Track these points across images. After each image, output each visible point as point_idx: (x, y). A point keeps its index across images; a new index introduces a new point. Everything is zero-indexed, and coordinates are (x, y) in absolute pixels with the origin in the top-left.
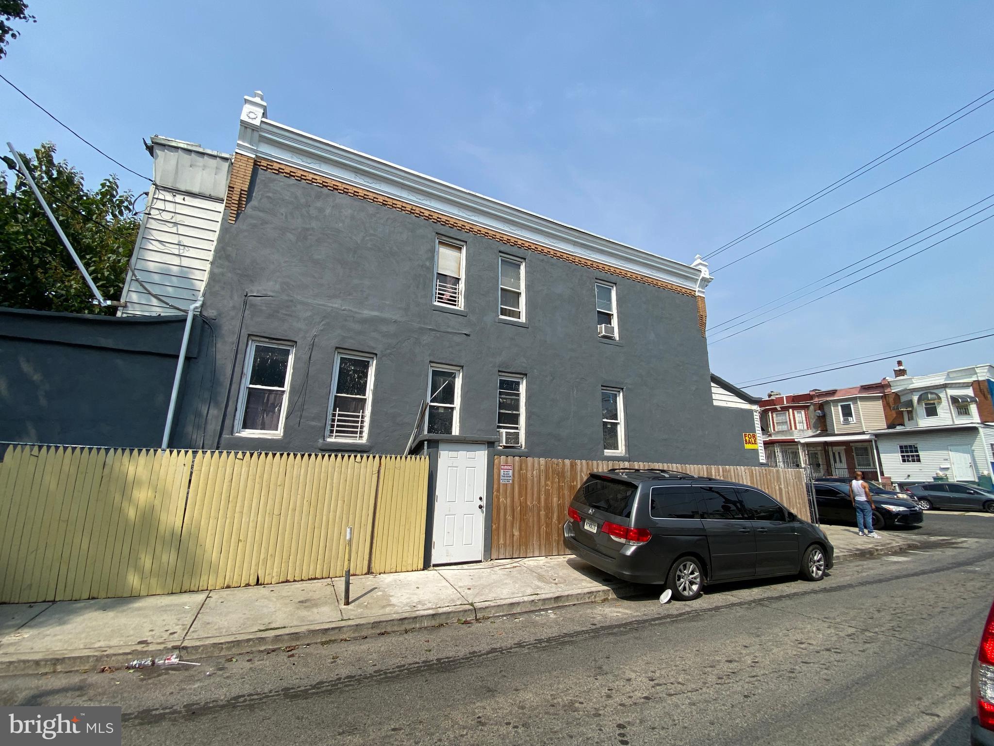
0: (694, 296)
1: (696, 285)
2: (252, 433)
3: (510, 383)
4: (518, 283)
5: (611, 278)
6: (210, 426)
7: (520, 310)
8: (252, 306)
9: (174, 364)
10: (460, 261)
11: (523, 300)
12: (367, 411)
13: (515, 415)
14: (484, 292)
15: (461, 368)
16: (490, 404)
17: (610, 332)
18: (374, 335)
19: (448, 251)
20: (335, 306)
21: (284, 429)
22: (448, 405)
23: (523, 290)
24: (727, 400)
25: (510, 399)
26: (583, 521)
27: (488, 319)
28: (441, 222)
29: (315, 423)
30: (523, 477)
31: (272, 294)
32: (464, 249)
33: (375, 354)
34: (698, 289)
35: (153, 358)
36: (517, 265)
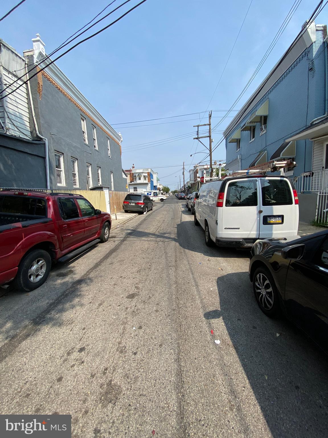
0: (119, 145)
2: (59, 185)
3: (98, 170)
4: (94, 136)
5: (108, 137)
6: (54, 182)
7: (95, 145)
8: (53, 139)
9: (41, 160)
10: (84, 125)
11: (96, 141)
12: (77, 178)
13: (99, 180)
14: (91, 139)
15: (91, 164)
16: (97, 176)
17: (110, 155)
18: (76, 152)
19: (82, 121)
20: (69, 141)
21: (66, 183)
22: (88, 176)
23: (96, 138)
24: (124, 176)
25: (98, 175)
26: (130, 203)
27: (93, 148)
28: (81, 110)
29: (71, 182)
30: (113, 196)
31: (56, 134)
32: (85, 121)
33: (77, 159)
34: (120, 143)
35: (36, 157)
36: (94, 129)
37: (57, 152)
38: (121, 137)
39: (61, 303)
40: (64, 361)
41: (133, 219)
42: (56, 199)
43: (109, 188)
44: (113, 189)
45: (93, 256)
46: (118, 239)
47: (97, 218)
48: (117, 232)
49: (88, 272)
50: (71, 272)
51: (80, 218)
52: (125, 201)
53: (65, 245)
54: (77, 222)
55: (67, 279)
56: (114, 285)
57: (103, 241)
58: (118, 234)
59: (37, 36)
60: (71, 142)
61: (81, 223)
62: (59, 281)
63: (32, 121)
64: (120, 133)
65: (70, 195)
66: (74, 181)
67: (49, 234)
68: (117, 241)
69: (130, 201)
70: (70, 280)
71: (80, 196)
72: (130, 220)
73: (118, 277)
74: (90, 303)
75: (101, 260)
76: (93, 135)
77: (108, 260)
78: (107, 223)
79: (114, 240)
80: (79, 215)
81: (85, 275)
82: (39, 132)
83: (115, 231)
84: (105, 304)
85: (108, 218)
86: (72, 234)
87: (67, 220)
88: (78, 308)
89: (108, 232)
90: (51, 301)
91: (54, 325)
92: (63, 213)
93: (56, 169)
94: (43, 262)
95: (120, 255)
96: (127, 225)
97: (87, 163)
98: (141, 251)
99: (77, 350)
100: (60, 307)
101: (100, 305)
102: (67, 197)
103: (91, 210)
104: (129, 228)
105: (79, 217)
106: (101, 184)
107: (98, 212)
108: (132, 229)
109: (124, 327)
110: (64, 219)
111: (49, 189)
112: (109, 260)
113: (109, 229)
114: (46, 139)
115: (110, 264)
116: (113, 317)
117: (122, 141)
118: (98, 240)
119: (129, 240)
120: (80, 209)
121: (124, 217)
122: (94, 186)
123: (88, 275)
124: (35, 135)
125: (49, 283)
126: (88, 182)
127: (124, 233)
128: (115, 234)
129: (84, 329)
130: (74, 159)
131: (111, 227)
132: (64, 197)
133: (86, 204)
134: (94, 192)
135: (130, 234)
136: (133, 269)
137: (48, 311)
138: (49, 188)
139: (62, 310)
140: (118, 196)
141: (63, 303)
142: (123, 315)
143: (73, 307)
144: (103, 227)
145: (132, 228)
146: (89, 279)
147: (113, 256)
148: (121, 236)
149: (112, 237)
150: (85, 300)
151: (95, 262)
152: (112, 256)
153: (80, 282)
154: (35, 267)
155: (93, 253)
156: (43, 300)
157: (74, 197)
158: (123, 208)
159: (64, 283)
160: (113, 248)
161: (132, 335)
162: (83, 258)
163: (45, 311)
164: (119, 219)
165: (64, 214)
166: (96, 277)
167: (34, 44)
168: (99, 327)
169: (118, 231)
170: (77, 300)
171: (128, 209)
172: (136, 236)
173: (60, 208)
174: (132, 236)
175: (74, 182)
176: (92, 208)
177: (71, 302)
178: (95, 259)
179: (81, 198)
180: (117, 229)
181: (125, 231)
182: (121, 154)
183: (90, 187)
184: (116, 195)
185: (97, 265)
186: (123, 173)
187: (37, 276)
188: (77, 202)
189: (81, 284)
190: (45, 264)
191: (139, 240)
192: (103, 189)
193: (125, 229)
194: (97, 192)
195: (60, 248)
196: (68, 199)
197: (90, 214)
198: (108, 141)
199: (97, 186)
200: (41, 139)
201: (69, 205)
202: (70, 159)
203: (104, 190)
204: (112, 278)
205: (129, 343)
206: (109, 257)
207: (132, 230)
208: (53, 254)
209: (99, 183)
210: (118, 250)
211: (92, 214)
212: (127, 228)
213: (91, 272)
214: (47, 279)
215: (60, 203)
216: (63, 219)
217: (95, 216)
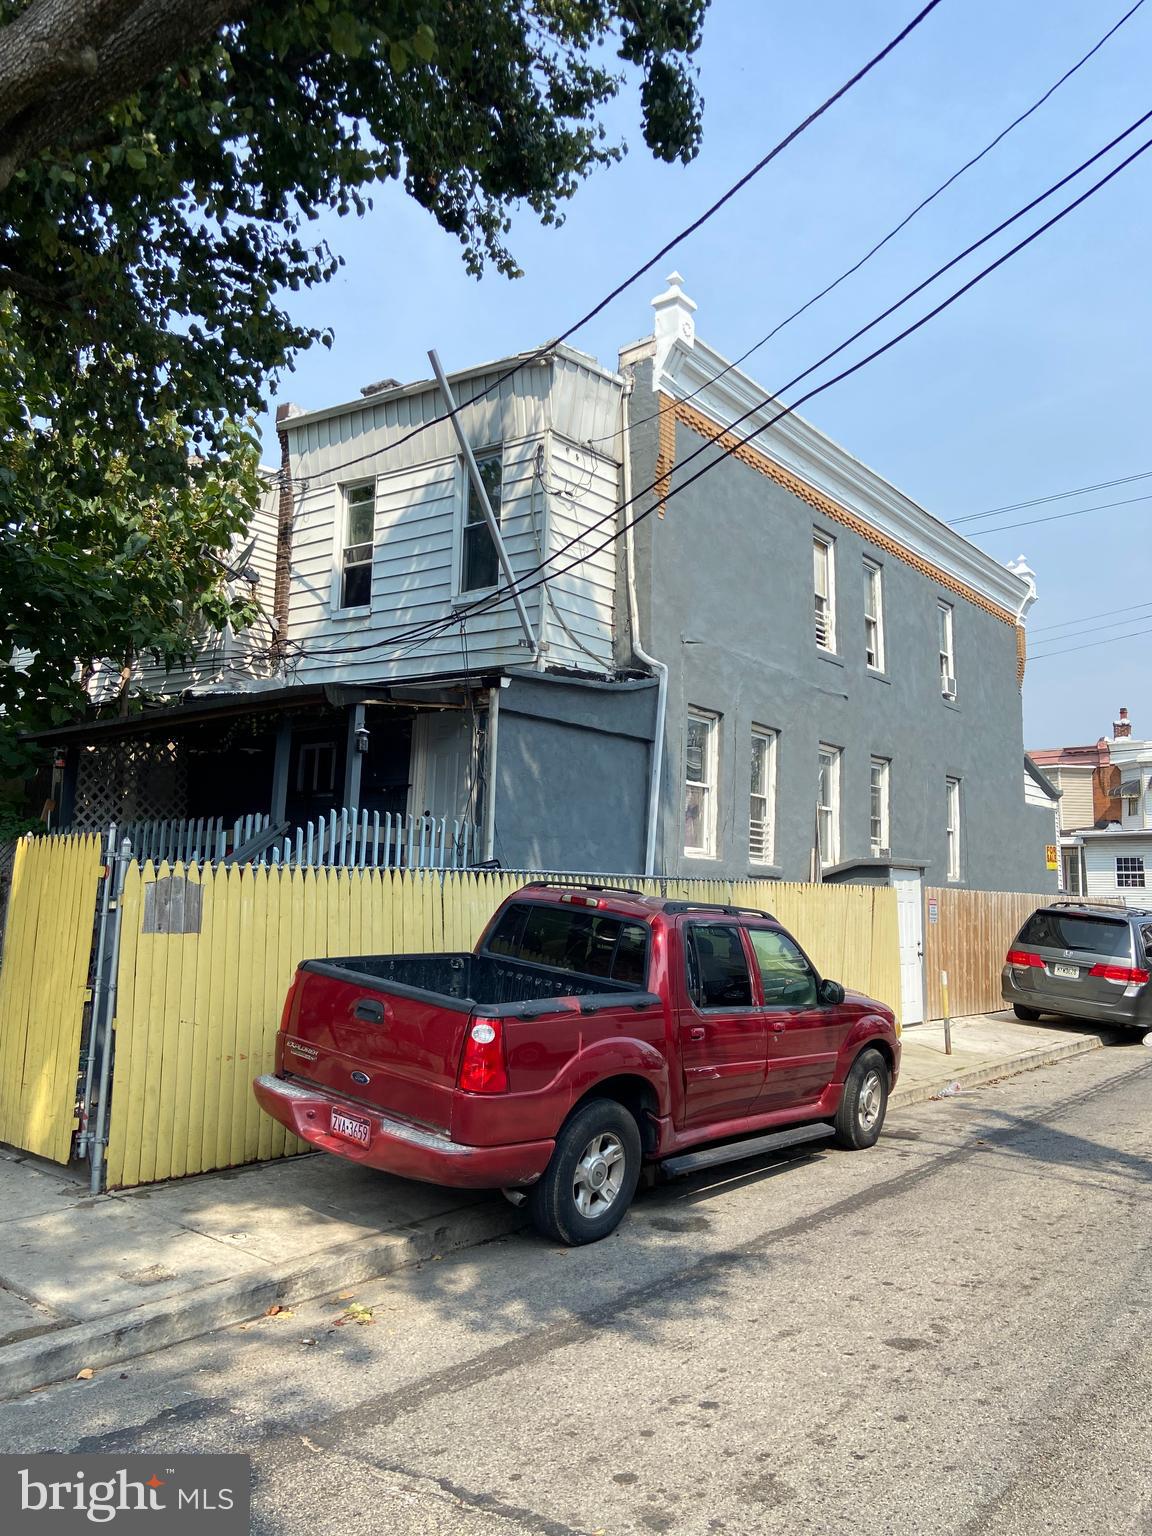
0: (1015, 627)
1: (1018, 608)
2: (689, 852)
3: (874, 773)
4: (872, 606)
5: (949, 596)
6: (670, 843)
7: (873, 651)
8: (688, 658)
9: (635, 751)
10: (825, 569)
11: (879, 635)
12: (769, 818)
13: (876, 823)
14: (855, 625)
15: (841, 750)
16: (866, 807)
17: (951, 688)
18: (778, 701)
19: (817, 554)
20: (748, 655)
21: (717, 846)
22: (824, 808)
23: (879, 618)
24: (1034, 795)
25: (874, 798)
26: (1052, 965)
27: (860, 670)
28: (817, 505)
29: (743, 838)
30: (944, 915)
31: (701, 638)
32: (831, 550)
33: (778, 732)
34: (1019, 615)
35: (621, 743)
36: (871, 575)
37: (696, 711)
38: (1026, 579)
39: (661, 1297)
40: (660, 1410)
41: (1053, 1063)
42: (680, 926)
43: (927, 871)
44: (954, 873)
45: (795, 1190)
46: (925, 1147)
47: (826, 1022)
48: (935, 1117)
49: (761, 1238)
50: (703, 1225)
51: (754, 1011)
52: (1021, 947)
53: (692, 1108)
54: (741, 1026)
55: (685, 1240)
56: (852, 1298)
57: (845, 1140)
58: (936, 1129)
59: (672, 282)
60: (760, 659)
61: (755, 1034)
62: (657, 1241)
63: (624, 601)
64: (1022, 557)
65: (728, 910)
66: (753, 833)
67: (644, 1051)
68: (918, 1155)
69: (1045, 952)
70: (695, 1247)
71: (765, 916)
72: (1031, 1065)
73: (874, 1281)
74: (754, 1321)
75: (823, 1211)
76: (867, 601)
77: (853, 1217)
78: (872, 1054)
79: (907, 1148)
80: (751, 998)
81: (749, 1244)
82: (641, 641)
83: (921, 1110)
84: (803, 1338)
85: (879, 1028)
86: (719, 1070)
87: (707, 1011)
88: (710, 1321)
89: (876, 1101)
90: (632, 1286)
91: (637, 1338)
92: (698, 982)
93: (689, 782)
94: (616, 1153)
95: (912, 1210)
96: (1003, 1088)
97: (822, 747)
98: (1020, 1218)
99: (697, 1402)
100: (656, 1304)
101: (784, 1334)
102: (713, 919)
103: (803, 983)
104: (1007, 1109)
105: (750, 1004)
106: (885, 845)
107: (833, 991)
108: (1022, 1114)
109: (848, 1402)
110: (698, 1005)
111: (652, 874)
112: (856, 1220)
113: (886, 1086)
114: (662, 669)
115: (856, 1233)
116: (818, 1371)
117: (1031, 601)
118: (824, 1129)
119: (980, 1162)
120: (757, 975)
121: (1001, 1046)
122: (846, 860)
123: (760, 1247)
124: (626, 655)
125: (625, 1239)
126: (817, 839)
127: (969, 1128)
128: (920, 1126)
129: (723, 1370)
130: (766, 730)
131: (894, 1078)
132: (705, 921)
133: (785, 951)
134: (840, 890)
135: (999, 1137)
136: (949, 1273)
137: (621, 1304)
138: (650, 871)
139: (663, 1314)
140: (982, 914)
141: (668, 1300)
142: (854, 1378)
143: (697, 1314)
144: (849, 1070)
145: (1026, 1108)
146: (761, 1257)
147: (878, 1207)
148: (948, 1138)
149: (901, 1135)
150: (736, 1311)
151: (798, 1212)
152: (873, 1207)
153: (728, 1258)
154: (593, 1159)
155: (796, 1182)
156: (607, 1277)
157: (742, 920)
158: (1007, 992)
159: (674, 1249)
160: (890, 1178)
161: (867, 1425)
162: (753, 1192)
163: (614, 1303)
164: (964, 1054)
165: (698, 987)
166: (791, 1259)
167: (659, 314)
168: (769, 1380)
169: (939, 1112)
170: (708, 1303)
171: (1036, 1000)
172: (1027, 1152)
173: (690, 961)
174: (1005, 1150)
175: (752, 841)
176: (811, 972)
177: (691, 1303)
178: (798, 1203)
179: (769, 925)
180: (940, 1104)
181: (978, 1121)
182: (1021, 674)
183: (827, 865)
184: (965, 910)
185: (800, 1226)
186: (1028, 780)
187: (596, 1197)
188: (748, 940)
189: (731, 1268)
190: (623, 1161)
191: (1036, 1172)
192: (888, 876)
193: (983, 1111)
194: (856, 893)
195: (673, 1115)
196: (722, 929)
197: (795, 998)
198: (944, 618)
199: (860, 859)
200: (647, 666)
201: (721, 946)
202: (749, 735)
203: (896, 884)
204: (847, 1278)
205: (849, 1435)
206: (858, 1207)
207: (1019, 1121)
208: (649, 1129)
209: (875, 842)
210: (909, 1193)
211: (805, 1000)
212: (995, 1108)
213: (773, 1241)
214: (620, 1225)
215: (692, 942)
216: (693, 1004)
217: (818, 1009)
